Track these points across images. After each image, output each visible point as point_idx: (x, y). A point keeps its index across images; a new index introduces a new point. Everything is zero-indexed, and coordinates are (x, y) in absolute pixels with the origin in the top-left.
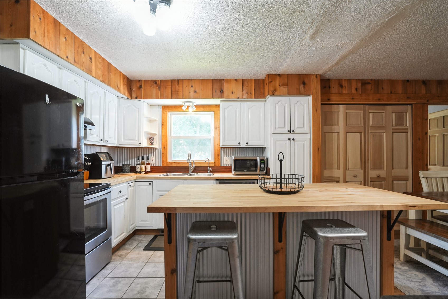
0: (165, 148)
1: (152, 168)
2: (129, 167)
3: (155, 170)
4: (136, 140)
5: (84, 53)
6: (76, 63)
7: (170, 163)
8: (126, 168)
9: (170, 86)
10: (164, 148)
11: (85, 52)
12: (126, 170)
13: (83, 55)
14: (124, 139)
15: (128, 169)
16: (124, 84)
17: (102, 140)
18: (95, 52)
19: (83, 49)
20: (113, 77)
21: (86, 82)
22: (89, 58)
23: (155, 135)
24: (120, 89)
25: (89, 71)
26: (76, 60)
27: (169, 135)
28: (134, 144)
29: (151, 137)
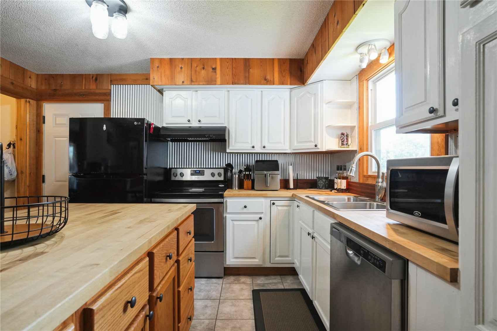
0: (362, 148)
2: (323, 181)
5: (204, 68)
6: (193, 82)
8: (319, 182)
9: (321, 39)
10: (361, 149)
11: (205, 67)
12: (319, 185)
13: (203, 72)
14: (298, 142)
15: (321, 183)
16: (281, 72)
17: (253, 147)
18: (221, 59)
19: (204, 65)
20: (255, 72)
21: (229, 91)
22: (211, 70)
23: (353, 128)
24: (272, 79)
25: (211, 82)
26: (194, 79)
27: (370, 125)
28: (309, 147)
29: (343, 134)
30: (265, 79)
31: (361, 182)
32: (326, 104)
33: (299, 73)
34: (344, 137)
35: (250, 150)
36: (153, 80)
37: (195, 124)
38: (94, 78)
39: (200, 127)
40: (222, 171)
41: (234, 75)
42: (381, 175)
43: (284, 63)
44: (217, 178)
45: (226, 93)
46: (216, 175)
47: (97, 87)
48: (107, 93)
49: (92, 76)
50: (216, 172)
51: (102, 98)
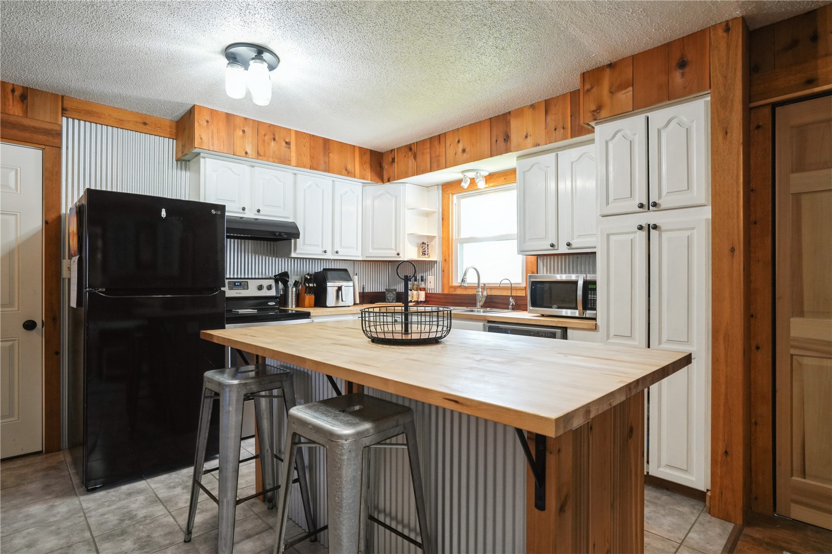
0: (447, 260)
1: (427, 295)
2: (393, 294)
3: (433, 299)
4: (391, 249)
5: (274, 139)
6: (261, 156)
7: (452, 287)
8: (389, 295)
9: (428, 150)
10: (445, 260)
11: (277, 138)
12: (389, 298)
13: (273, 143)
14: (373, 248)
15: (390, 296)
16: (362, 164)
17: (325, 252)
18: (296, 132)
19: (274, 135)
20: (335, 157)
21: (295, 174)
22: (284, 144)
23: (431, 238)
24: (353, 171)
25: (284, 161)
26: (261, 152)
27: (454, 238)
28: (389, 255)
29: (423, 243)
30: (346, 170)
31: (446, 292)
32: (408, 209)
33: (379, 168)
34: (424, 247)
35: (320, 255)
36: (200, 140)
37: (250, 215)
38: (17, 93)
39: (256, 219)
40: (272, 282)
41: (312, 157)
42: (481, 285)
43: (365, 154)
44: (265, 293)
45: (292, 176)
46: (265, 289)
47: (26, 112)
48: (52, 130)
49: (11, 87)
50: (265, 283)
51: (42, 138)
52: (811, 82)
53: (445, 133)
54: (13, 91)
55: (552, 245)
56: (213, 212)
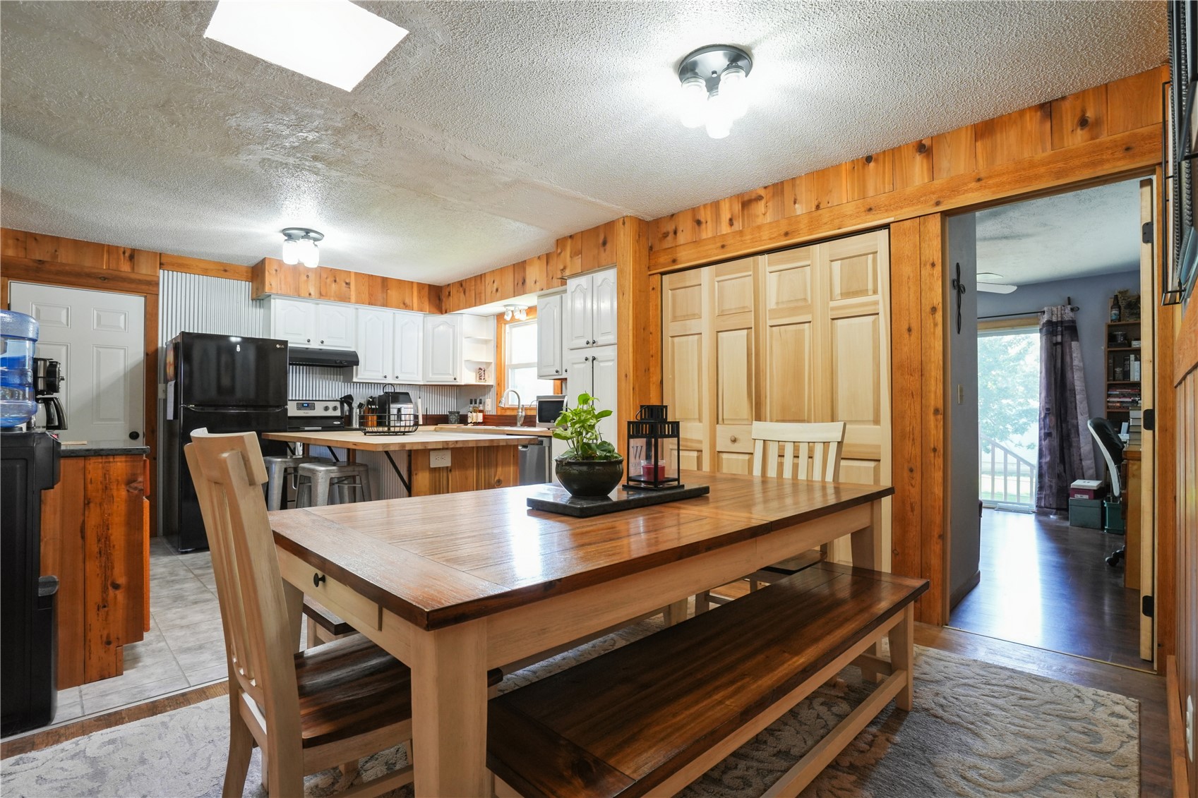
1: (485, 417)
2: (454, 416)
3: (489, 420)
4: (449, 374)
5: (335, 281)
6: (323, 296)
7: (503, 408)
8: (451, 417)
9: (473, 287)
10: (499, 384)
11: (337, 280)
12: (451, 420)
13: (334, 285)
14: (433, 374)
15: (453, 418)
16: (420, 297)
17: (385, 377)
18: (356, 273)
19: (335, 277)
20: (393, 294)
21: (357, 309)
22: (344, 284)
23: (489, 364)
24: (411, 305)
25: (344, 299)
26: (323, 293)
27: (506, 363)
28: (447, 380)
29: (480, 369)
30: (404, 304)
31: (499, 414)
32: (466, 338)
33: (438, 301)
34: (481, 372)
35: (381, 380)
36: (270, 287)
37: (314, 345)
38: (127, 255)
39: (321, 349)
40: (338, 404)
41: (371, 295)
42: (521, 406)
43: (423, 289)
44: (330, 413)
45: (354, 310)
46: (331, 410)
47: (133, 268)
48: (152, 281)
49: (122, 250)
50: (331, 405)
51: (144, 287)
52: (674, 261)
53: (485, 274)
54: (124, 253)
55: (557, 372)
56: (278, 346)
